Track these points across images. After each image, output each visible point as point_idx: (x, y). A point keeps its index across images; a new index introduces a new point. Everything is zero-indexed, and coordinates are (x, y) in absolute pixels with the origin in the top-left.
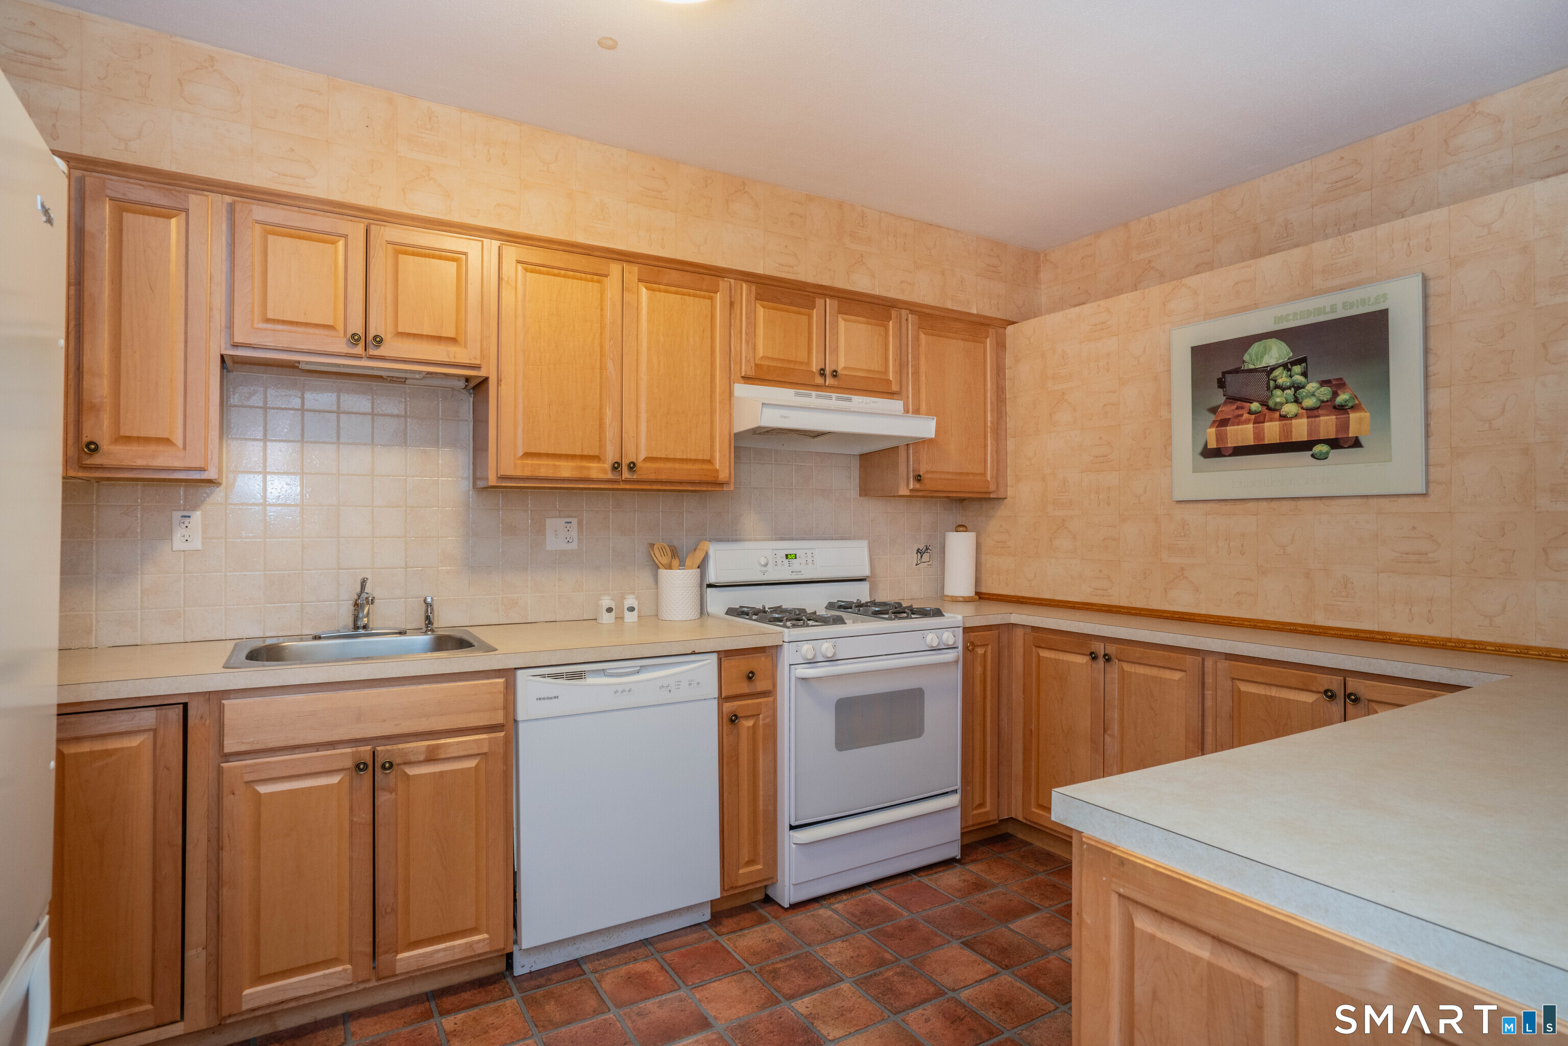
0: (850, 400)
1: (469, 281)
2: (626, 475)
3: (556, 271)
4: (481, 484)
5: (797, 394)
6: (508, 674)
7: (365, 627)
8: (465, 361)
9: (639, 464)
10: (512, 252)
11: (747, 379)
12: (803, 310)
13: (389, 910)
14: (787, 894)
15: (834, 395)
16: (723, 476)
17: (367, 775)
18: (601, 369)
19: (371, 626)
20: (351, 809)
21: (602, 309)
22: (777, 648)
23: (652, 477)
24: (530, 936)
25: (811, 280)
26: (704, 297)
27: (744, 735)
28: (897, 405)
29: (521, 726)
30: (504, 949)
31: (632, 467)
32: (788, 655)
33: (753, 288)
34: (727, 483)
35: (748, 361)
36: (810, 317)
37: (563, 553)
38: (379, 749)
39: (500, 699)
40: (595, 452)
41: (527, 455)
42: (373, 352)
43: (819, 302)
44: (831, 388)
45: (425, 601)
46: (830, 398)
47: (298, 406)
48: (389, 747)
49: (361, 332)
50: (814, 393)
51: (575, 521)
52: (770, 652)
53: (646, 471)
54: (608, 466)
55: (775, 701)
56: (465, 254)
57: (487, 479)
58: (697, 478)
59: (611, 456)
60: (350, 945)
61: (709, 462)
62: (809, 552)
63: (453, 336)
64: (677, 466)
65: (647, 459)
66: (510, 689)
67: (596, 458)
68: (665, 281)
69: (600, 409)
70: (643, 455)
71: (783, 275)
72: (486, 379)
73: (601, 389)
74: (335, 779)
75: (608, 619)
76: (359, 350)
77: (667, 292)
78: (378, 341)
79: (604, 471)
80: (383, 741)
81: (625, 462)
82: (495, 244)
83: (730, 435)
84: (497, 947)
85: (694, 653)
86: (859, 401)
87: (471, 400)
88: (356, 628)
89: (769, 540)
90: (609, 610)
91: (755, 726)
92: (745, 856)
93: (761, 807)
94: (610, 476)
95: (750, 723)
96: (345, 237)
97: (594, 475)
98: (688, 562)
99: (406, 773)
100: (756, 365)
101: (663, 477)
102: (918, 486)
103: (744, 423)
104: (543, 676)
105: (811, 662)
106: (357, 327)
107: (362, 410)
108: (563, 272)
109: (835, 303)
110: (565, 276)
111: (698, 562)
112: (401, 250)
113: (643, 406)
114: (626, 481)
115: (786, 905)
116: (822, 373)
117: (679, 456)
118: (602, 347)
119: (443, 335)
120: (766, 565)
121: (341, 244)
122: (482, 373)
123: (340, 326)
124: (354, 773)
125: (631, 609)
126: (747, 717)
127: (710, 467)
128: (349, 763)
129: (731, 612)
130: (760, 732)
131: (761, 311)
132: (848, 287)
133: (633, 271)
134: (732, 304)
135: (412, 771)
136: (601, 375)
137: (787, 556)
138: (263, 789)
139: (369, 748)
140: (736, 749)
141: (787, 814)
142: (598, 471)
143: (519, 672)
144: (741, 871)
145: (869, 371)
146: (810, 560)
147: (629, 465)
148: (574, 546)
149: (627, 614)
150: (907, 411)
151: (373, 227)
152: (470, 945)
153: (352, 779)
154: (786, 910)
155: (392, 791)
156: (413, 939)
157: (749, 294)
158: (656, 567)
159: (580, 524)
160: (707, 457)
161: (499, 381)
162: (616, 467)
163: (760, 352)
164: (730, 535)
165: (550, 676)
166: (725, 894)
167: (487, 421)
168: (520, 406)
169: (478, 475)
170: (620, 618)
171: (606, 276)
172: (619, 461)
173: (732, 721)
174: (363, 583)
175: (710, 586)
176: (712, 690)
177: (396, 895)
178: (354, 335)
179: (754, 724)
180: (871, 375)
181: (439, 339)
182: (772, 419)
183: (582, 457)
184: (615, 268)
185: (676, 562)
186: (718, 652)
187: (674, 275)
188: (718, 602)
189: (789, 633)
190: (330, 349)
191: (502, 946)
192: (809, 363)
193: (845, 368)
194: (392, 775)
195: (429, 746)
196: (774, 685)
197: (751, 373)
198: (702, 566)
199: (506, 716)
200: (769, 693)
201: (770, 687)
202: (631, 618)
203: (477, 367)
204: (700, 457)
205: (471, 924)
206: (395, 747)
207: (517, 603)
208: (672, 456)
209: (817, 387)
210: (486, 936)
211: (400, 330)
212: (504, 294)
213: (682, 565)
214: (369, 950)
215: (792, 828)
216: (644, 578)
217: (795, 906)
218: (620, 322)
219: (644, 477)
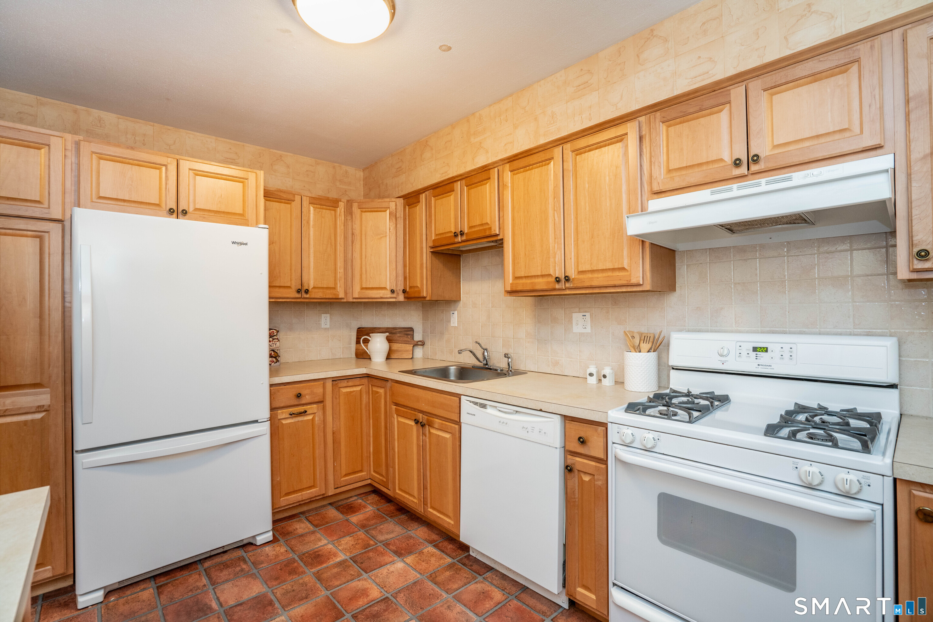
3: (527, 168)
5: (712, 193)
9: (573, 277)
10: (508, 168)
11: (658, 194)
12: (714, 110)
16: (635, 279)
22: (607, 425)
26: (617, 142)
31: (567, 279)
32: (611, 434)
33: (658, 115)
37: (581, 334)
49: (458, 231)
51: (588, 315)
56: (490, 178)
61: (623, 269)
62: (787, 347)
63: (487, 222)
65: (580, 272)
75: (590, 380)
77: (590, 151)
78: (462, 233)
85: (541, 410)
90: (591, 375)
92: (581, 579)
95: (587, 478)
100: (663, 179)
105: (628, 446)
110: (531, 169)
116: (739, 162)
119: (483, 223)
121: (453, 193)
122: (500, 237)
123: (453, 230)
125: (604, 376)
126: (585, 473)
127: (626, 273)
130: (594, 489)
132: (786, 53)
133: (568, 147)
135: (431, 430)
137: (755, 348)
140: (574, 493)
143: (462, 396)
144: (578, 589)
145: (817, 136)
148: (588, 330)
149: (603, 380)
151: (462, 182)
155: (426, 436)
156: (432, 505)
160: (621, 265)
162: (558, 280)
171: (553, 158)
173: (568, 470)
175: (672, 368)
176: (557, 442)
178: (455, 233)
179: (590, 481)
186: (560, 416)
197: (659, 188)
199: (459, 418)
200: (601, 461)
203: (497, 235)
204: (616, 266)
205: (448, 513)
207: (558, 363)
208: (595, 268)
209: (737, 179)
212: (504, 192)
215: (614, 586)
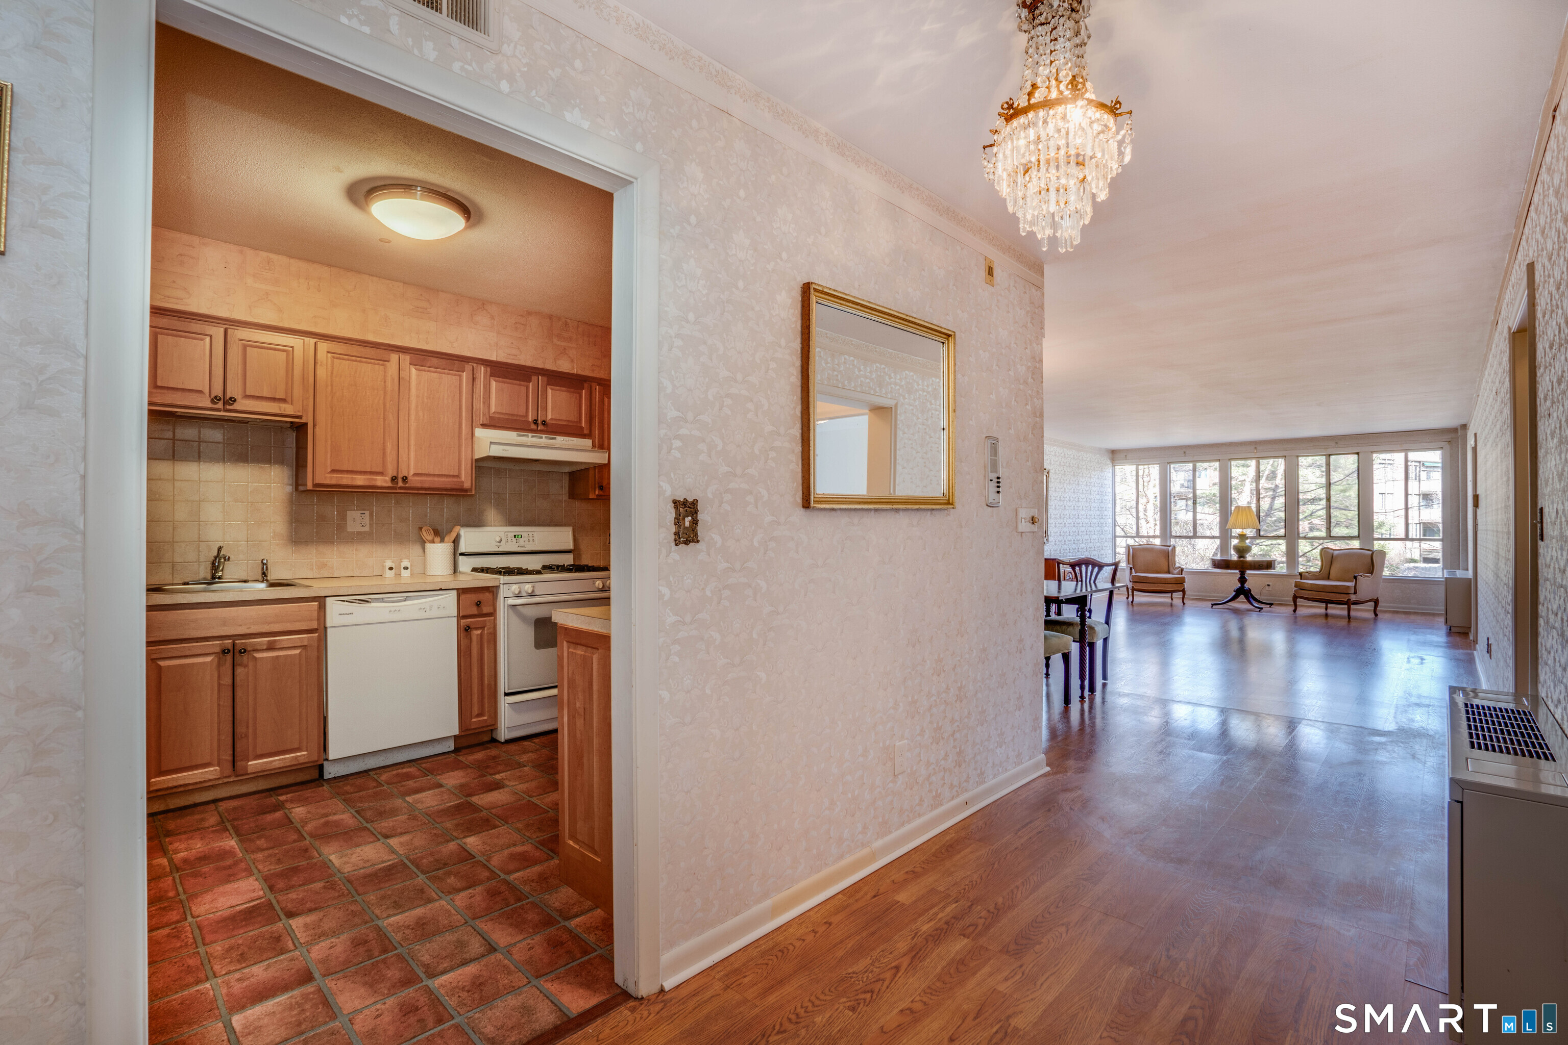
0: (555, 439)
1: (295, 364)
2: (400, 484)
3: (354, 358)
4: (301, 488)
5: (518, 435)
6: (321, 601)
7: (219, 578)
8: (291, 413)
9: (410, 478)
10: (323, 346)
11: (484, 426)
12: (522, 383)
13: (243, 736)
14: (503, 734)
15: (544, 436)
16: (467, 485)
17: (229, 657)
18: (384, 418)
19: (225, 576)
20: (219, 677)
21: (385, 382)
22: (497, 587)
23: (419, 485)
24: (334, 753)
25: (529, 364)
26: (455, 375)
27: (474, 638)
28: (588, 443)
29: (329, 630)
30: (317, 761)
31: (405, 479)
32: (503, 592)
33: (489, 369)
34: (471, 490)
35: (484, 415)
36: (528, 388)
37: (359, 533)
38: (237, 642)
39: (315, 614)
40: (379, 469)
41: (333, 471)
42: (228, 407)
43: (534, 378)
44: (542, 432)
45: (262, 562)
46: (541, 437)
47: (171, 437)
48: (243, 641)
49: (221, 395)
50: (530, 435)
51: (367, 513)
52: (492, 591)
53: (414, 481)
54: (388, 478)
55: (495, 619)
56: (292, 347)
57: (306, 485)
58: (449, 486)
59: (391, 472)
60: (218, 755)
61: (458, 476)
62: (531, 534)
63: (284, 397)
64: (436, 479)
65: (415, 475)
66: (322, 607)
67: (381, 473)
68: (428, 365)
69: (384, 443)
70: (412, 473)
71: (509, 361)
72: (306, 424)
73: (384, 431)
74: (208, 659)
75: (390, 573)
76: (220, 405)
77: (429, 371)
78: (233, 400)
79: (385, 481)
80: (239, 637)
81: (400, 476)
82: (313, 341)
83: (472, 460)
84: (313, 760)
85: (441, 589)
86: (561, 440)
87: (295, 434)
88: (213, 577)
89: (500, 526)
90: (391, 569)
91: (481, 634)
92: (476, 711)
93: (486, 682)
94: (390, 484)
95: (479, 632)
96: (211, 336)
97: (379, 483)
98: (446, 539)
99: (254, 657)
100: (490, 417)
101: (426, 485)
102: (601, 493)
103: (481, 453)
104: (343, 601)
105: (518, 596)
106: (218, 391)
107: (217, 440)
108: (358, 359)
109: (545, 379)
110: (360, 361)
111: (453, 539)
112: (246, 346)
113: (412, 442)
114: (401, 488)
115: (503, 740)
116: (535, 422)
117: (437, 472)
118: (385, 405)
119: (277, 397)
120: (500, 541)
121: (208, 339)
122: (303, 420)
123: (207, 391)
124: (221, 655)
125: (406, 568)
126: (477, 629)
127: (459, 480)
128: (218, 650)
129: (475, 570)
130: (485, 638)
131: (494, 384)
132: (555, 369)
133: (406, 358)
134: (474, 379)
135: (258, 655)
136: (384, 422)
137: (515, 536)
138: (162, 663)
139: (230, 641)
140: (469, 647)
141: (502, 687)
142: (382, 481)
143: (328, 598)
144: (473, 720)
145: (568, 421)
146: (531, 539)
147: (403, 478)
148: (367, 528)
149: (403, 571)
150: (594, 446)
151: (229, 330)
152: (296, 758)
153: (219, 659)
154: (503, 743)
155: (246, 666)
156: (259, 753)
157: (485, 373)
158: (423, 543)
159: (371, 515)
160: (456, 474)
161: (314, 426)
162: (394, 479)
163: (493, 409)
164: (476, 522)
165: (347, 601)
166: (463, 734)
167: (306, 448)
168: (329, 442)
169: (300, 482)
170: (398, 575)
171: (388, 361)
172: (396, 475)
173: (466, 630)
174: (220, 549)
175: (462, 554)
176: (454, 612)
177: (248, 727)
178: (216, 397)
179: (481, 633)
180: (570, 424)
181: (274, 399)
182: (497, 451)
183: (371, 473)
184: (394, 357)
185: (437, 539)
186: (457, 589)
187: (435, 361)
188: (465, 564)
189: (503, 579)
190: (200, 405)
191: (316, 759)
192: (527, 415)
193: (551, 419)
194: (245, 657)
195: (269, 641)
196: (495, 610)
197: (487, 422)
198: (456, 542)
199: (319, 624)
200: (493, 614)
201: (492, 611)
202: (405, 574)
203: (300, 417)
204: (451, 474)
205: (296, 746)
206: (247, 641)
208: (431, 473)
209: (532, 431)
210: (306, 753)
211: (248, 393)
212: (318, 372)
213: (442, 541)
214: (230, 758)
215: (506, 694)
216: (416, 550)
217: (508, 742)
218: (397, 389)
219: (412, 485)
